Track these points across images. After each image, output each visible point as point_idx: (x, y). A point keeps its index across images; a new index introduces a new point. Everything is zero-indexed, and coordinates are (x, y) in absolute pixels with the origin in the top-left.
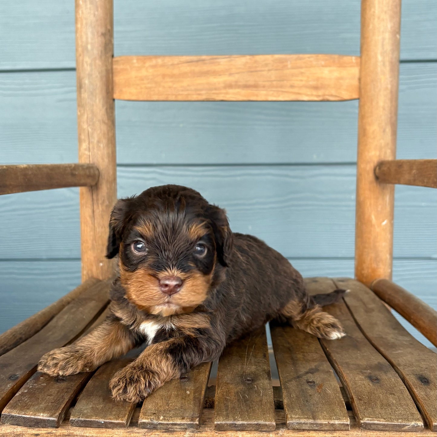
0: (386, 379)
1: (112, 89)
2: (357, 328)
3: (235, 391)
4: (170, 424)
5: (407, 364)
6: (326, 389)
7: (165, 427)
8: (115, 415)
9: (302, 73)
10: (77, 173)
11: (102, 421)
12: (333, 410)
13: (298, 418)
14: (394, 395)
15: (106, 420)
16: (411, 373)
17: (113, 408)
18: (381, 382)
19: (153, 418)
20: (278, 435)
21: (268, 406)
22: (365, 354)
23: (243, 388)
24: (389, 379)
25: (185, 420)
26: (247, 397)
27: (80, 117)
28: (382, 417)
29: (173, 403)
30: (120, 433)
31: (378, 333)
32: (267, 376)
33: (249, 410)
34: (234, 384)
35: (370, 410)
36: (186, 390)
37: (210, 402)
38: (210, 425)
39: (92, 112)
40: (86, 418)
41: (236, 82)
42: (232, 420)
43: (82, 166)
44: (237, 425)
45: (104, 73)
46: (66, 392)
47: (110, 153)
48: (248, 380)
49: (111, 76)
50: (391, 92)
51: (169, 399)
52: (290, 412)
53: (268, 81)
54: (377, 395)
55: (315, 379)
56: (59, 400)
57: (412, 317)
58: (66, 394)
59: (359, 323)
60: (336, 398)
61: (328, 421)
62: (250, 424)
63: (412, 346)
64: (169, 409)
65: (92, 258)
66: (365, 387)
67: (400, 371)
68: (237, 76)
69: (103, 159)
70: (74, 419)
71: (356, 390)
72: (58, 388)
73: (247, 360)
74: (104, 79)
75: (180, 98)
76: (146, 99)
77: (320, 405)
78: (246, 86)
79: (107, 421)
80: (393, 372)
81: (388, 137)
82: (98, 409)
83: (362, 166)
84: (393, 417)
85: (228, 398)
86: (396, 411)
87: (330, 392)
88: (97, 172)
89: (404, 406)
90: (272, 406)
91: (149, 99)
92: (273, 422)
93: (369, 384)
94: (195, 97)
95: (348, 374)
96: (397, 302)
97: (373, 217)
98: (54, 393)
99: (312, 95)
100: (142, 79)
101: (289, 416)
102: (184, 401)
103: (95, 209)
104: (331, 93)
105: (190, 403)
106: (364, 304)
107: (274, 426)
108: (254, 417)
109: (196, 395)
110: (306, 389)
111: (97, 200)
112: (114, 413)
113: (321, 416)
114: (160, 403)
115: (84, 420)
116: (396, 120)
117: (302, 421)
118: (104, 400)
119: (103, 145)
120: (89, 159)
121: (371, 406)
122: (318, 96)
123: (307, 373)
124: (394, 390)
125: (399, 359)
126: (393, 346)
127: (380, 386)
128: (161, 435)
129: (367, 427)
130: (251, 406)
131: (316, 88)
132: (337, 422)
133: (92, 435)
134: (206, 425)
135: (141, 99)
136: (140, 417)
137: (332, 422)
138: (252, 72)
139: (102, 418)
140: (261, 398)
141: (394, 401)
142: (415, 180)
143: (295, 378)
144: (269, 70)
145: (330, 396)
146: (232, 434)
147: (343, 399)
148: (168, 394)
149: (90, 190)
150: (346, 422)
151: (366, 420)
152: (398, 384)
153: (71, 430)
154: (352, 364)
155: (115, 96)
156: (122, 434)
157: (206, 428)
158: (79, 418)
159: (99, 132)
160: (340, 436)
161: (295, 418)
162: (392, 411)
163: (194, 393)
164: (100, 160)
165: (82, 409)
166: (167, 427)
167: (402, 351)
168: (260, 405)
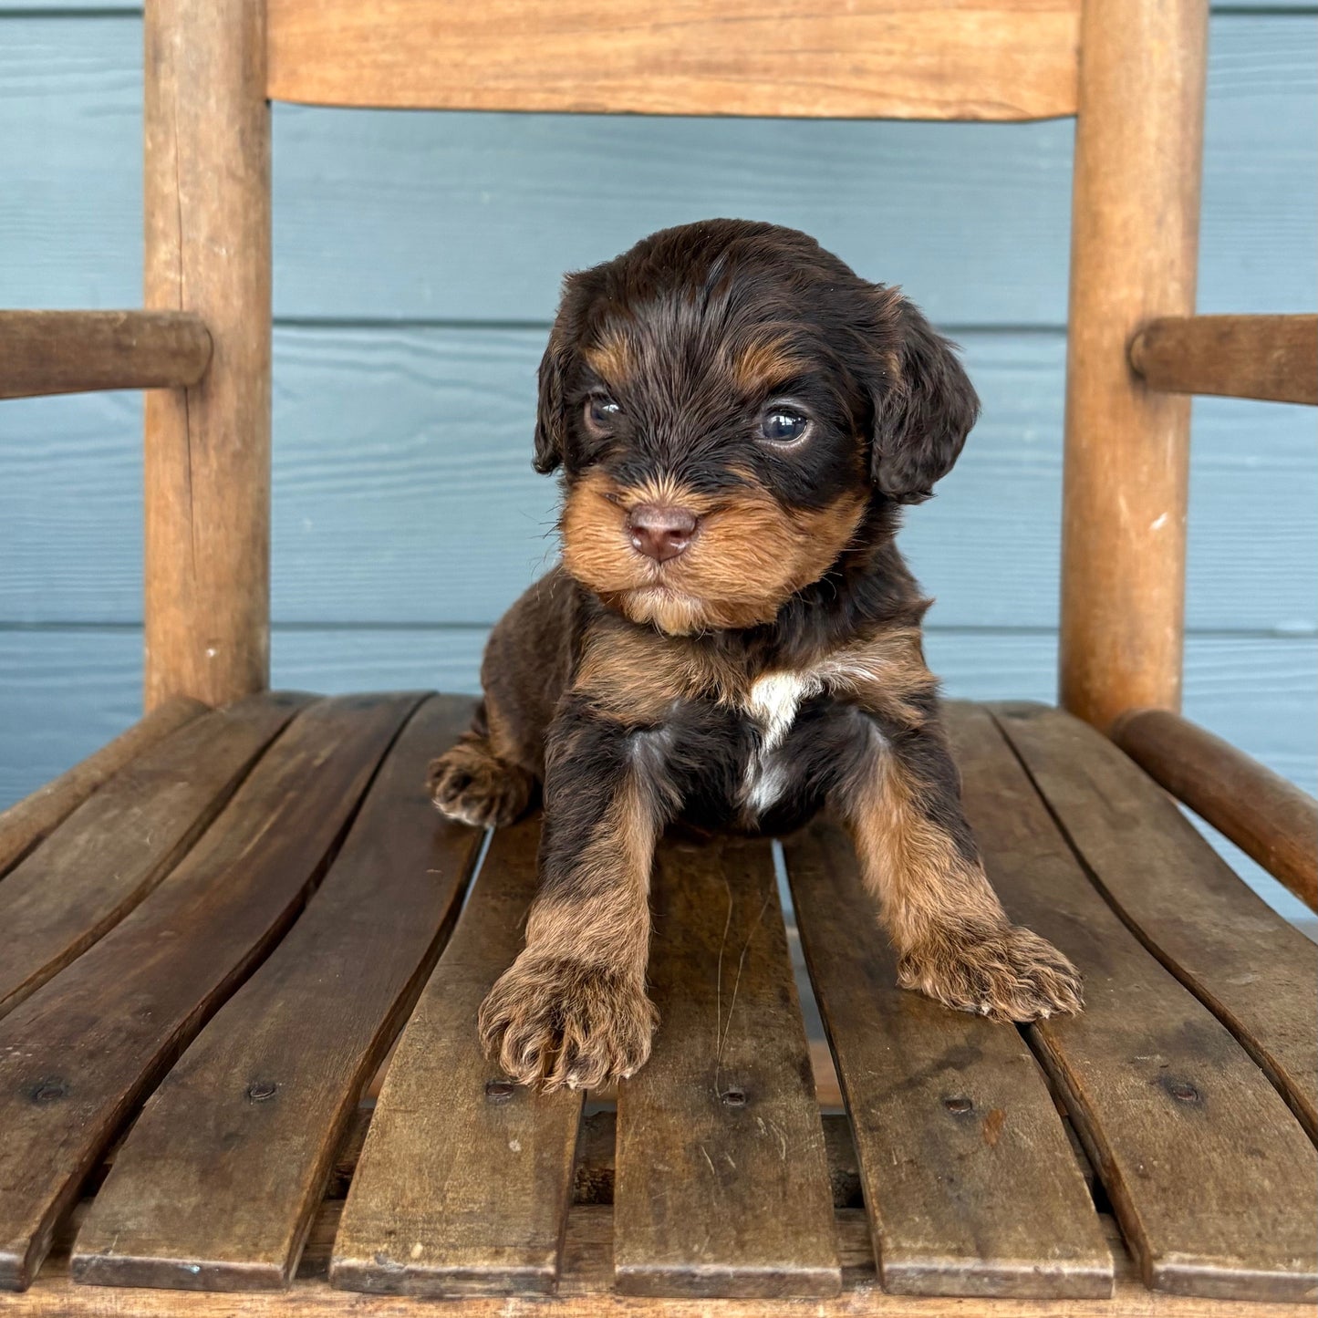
0: (1225, 1093)
1: (264, 65)
2: (1089, 886)
3: (689, 1140)
4: (449, 1274)
5: (1289, 1031)
6: (1016, 1130)
7: (428, 1286)
8: (242, 1239)
9: (891, 28)
10: (134, 343)
11: (193, 1263)
12: (1050, 1218)
13: (926, 1252)
14: (1263, 1156)
15: (210, 1259)
16: (1307, 1067)
17: (235, 1209)
18: (1209, 1101)
19: (386, 1252)
20: (845, 1310)
21: (811, 1198)
22: (1132, 988)
23: (714, 1129)
24: (1235, 1088)
25: (505, 1260)
26: (733, 1164)
27: (150, 157)
28: (1232, 1250)
29: (461, 1187)
30: (259, 1304)
31: (1161, 905)
32: (798, 1080)
33: (743, 1218)
34: (682, 1114)
35: (1184, 1221)
36: (505, 1136)
37: (595, 1177)
38: (595, 1274)
39: (194, 140)
40: (133, 1252)
41: (677, 52)
42: (681, 1259)
43: (153, 319)
44: (697, 1280)
45: (237, 14)
46: (65, 1143)
47: (252, 276)
48: (733, 1096)
49: (259, 22)
50: (1184, 94)
51: (444, 1173)
52: (892, 1227)
53: (781, 52)
54: (1202, 1158)
55: (972, 1089)
56: (33, 1178)
57: (1273, 848)
58: (62, 1150)
59: (1094, 868)
60: (1054, 1169)
61: (1036, 1263)
62: (748, 1276)
63: (1286, 956)
64: (446, 1213)
65: (181, 632)
66: (1155, 1124)
67: (1269, 1058)
68: (678, 34)
69: (225, 297)
70: (86, 1257)
71: (1123, 1138)
72: (32, 1128)
73: (725, 1014)
74: (237, 32)
75: (489, 101)
76: (375, 102)
77: (1000, 1198)
78: (707, 68)
79: (213, 1263)
80: (1245, 1060)
81: (1174, 241)
82: (177, 1212)
83: (1087, 335)
84: (1271, 1249)
85: (661, 1167)
86: (1281, 1224)
87: (1031, 1144)
88: (203, 342)
89: (1306, 1205)
90: (823, 1199)
91: (386, 102)
92: (834, 1267)
93: (1167, 1113)
94: (538, 100)
95: (1086, 1069)
96: (1212, 791)
97: (1122, 503)
98: (17, 1149)
99: (924, 100)
100: (363, 37)
101: (890, 1243)
102: (501, 1183)
103: (193, 468)
104: (986, 96)
105: (524, 1189)
106: (1102, 796)
107: (835, 1282)
108: (760, 1248)
109: (545, 1155)
110: (944, 1132)
111: (204, 434)
112: (239, 1230)
113: (1009, 1243)
114: (412, 1190)
115: (125, 1261)
116: (1198, 188)
117: (942, 1263)
118: (204, 1174)
119: (227, 251)
120: (178, 298)
121: (1186, 1201)
122: (943, 104)
123: (940, 1066)
124: (1258, 1137)
125: (1254, 1009)
126: (1223, 957)
127: (1207, 1119)
128: (416, 1312)
129: (1179, 1286)
130: (748, 1201)
131: (937, 77)
132: (1067, 1268)
133: (155, 1312)
134: (579, 1270)
135: (362, 101)
136: (335, 1249)
137: (1049, 1268)
138: (727, 20)
139: (192, 1254)
140: (782, 1170)
141: (1267, 1183)
142: (1279, 384)
143: (898, 1087)
144: (784, 17)
145: (1033, 1160)
146: (678, 1308)
147: (1080, 1174)
148: (441, 1150)
149: (178, 402)
150: (1102, 1267)
151: (1172, 1263)
152: (1268, 1111)
153: (77, 1296)
154: (1095, 1032)
155: (272, 91)
156: (267, 1307)
157: (582, 1284)
158: (106, 1252)
159: (215, 206)
160: (1073, 1313)
161: (915, 1253)
162: (1264, 1225)
163: (539, 1150)
164: (217, 301)
165: (120, 1217)
166: (437, 1287)
167: (1259, 978)
168: (781, 1194)
